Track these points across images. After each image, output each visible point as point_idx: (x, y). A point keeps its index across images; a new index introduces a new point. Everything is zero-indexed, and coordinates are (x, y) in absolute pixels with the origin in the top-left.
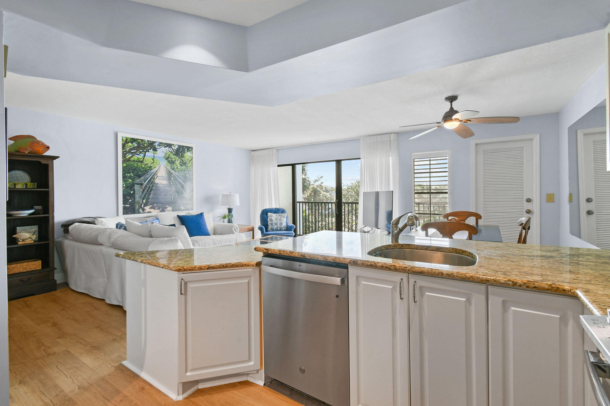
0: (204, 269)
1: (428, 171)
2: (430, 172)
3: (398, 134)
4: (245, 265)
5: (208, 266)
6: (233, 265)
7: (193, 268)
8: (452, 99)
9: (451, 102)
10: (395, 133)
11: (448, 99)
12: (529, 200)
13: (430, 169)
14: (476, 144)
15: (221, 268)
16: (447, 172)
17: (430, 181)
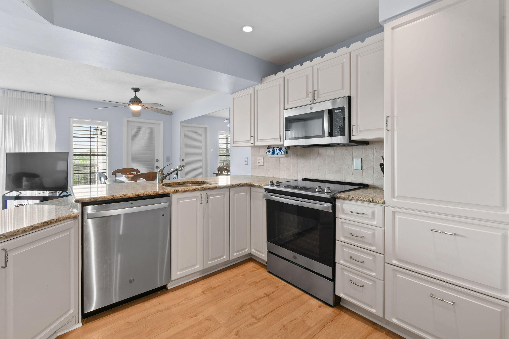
0: (28, 231)
1: (89, 136)
2: (90, 138)
3: (55, 97)
4: (67, 218)
5: (32, 227)
6: (56, 220)
7: (15, 233)
8: (136, 90)
9: (136, 92)
10: (51, 96)
11: (133, 89)
12: (157, 161)
13: (90, 135)
14: (128, 121)
15: (45, 226)
16: (105, 138)
17: (90, 145)
